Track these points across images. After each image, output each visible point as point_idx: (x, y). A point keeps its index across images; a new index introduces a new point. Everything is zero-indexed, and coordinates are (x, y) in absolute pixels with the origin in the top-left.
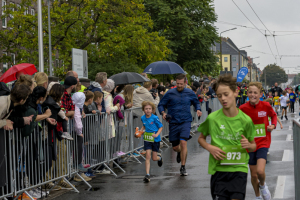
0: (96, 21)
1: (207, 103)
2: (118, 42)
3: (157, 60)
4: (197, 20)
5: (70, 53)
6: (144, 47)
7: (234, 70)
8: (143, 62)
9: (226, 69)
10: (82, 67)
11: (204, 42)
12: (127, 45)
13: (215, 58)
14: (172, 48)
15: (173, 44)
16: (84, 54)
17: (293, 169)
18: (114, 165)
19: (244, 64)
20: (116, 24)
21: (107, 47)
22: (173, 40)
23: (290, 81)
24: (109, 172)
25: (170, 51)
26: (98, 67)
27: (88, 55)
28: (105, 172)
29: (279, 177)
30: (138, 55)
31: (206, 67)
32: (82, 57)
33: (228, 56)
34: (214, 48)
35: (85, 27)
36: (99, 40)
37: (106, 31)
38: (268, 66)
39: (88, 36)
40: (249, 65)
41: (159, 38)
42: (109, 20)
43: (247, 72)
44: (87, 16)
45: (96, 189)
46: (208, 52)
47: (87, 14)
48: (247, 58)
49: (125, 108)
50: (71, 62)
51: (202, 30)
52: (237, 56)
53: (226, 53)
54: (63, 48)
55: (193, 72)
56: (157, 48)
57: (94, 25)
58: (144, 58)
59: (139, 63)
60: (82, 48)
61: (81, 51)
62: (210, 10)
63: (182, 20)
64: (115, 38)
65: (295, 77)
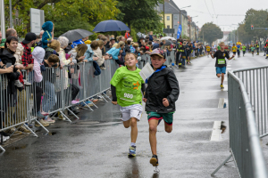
2: (72, 3)
5: (29, 13)
6: (94, 8)
7: (175, 28)
8: (93, 20)
9: (168, 26)
10: (39, 25)
11: (149, 3)
12: (80, 5)
13: (158, 17)
14: (120, 8)
15: (121, 4)
16: (41, 13)
18: (69, 112)
19: (184, 22)
21: (62, 7)
22: (121, 1)
23: (225, 37)
25: (118, 10)
27: (45, 14)
29: (215, 122)
30: (90, 15)
31: (150, 25)
32: (39, 16)
33: (170, 15)
34: (157, 8)
36: (55, 1)
38: (206, 24)
40: (189, 24)
45: (53, 133)
46: (152, 11)
48: (186, 17)
49: (78, 61)
50: (29, 20)
52: (178, 15)
53: (168, 13)
54: (22, 8)
55: (139, 29)
58: (95, 17)
59: (90, 21)
60: (40, 8)
61: (38, 11)
65: (230, 34)
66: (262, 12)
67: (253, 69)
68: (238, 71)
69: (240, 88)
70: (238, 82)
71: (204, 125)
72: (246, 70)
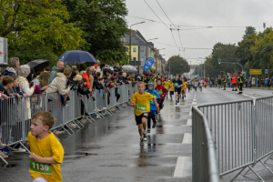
0: (16, 12)
1: (116, 89)
2: (36, 32)
3: (72, 49)
4: (109, 14)
6: (59, 37)
7: (142, 60)
8: (58, 50)
9: (135, 59)
11: (115, 33)
12: (45, 34)
13: (125, 48)
14: (86, 38)
15: (87, 35)
16: (5, 41)
17: (191, 151)
19: (151, 55)
20: (35, 14)
21: (26, 35)
22: (87, 31)
23: (192, 71)
24: (24, 150)
25: (84, 41)
26: (18, 53)
27: (9, 43)
28: (21, 150)
29: (179, 158)
30: (55, 44)
31: (116, 57)
32: (2, 44)
33: (137, 47)
34: (124, 40)
35: (6, 17)
36: (19, 29)
37: (25, 21)
38: (173, 57)
39: (8, 25)
40: (155, 56)
41: (74, 29)
42: (28, 11)
43: (153, 62)
44: (9, 7)
46: (118, 43)
47: (8, 5)
48: (153, 50)
51: (114, 23)
52: (145, 47)
53: (135, 44)
55: (104, 60)
56: (71, 38)
57: (15, 15)
58: (60, 47)
59: (55, 51)
60: (3, 36)
61: (2, 39)
62: (121, 4)
63: (95, 13)
64: (34, 28)
65: (196, 67)
66: (229, 46)
67: (218, 105)
68: (203, 107)
69: (203, 124)
70: (201, 118)
71: (168, 160)
72: (211, 106)
